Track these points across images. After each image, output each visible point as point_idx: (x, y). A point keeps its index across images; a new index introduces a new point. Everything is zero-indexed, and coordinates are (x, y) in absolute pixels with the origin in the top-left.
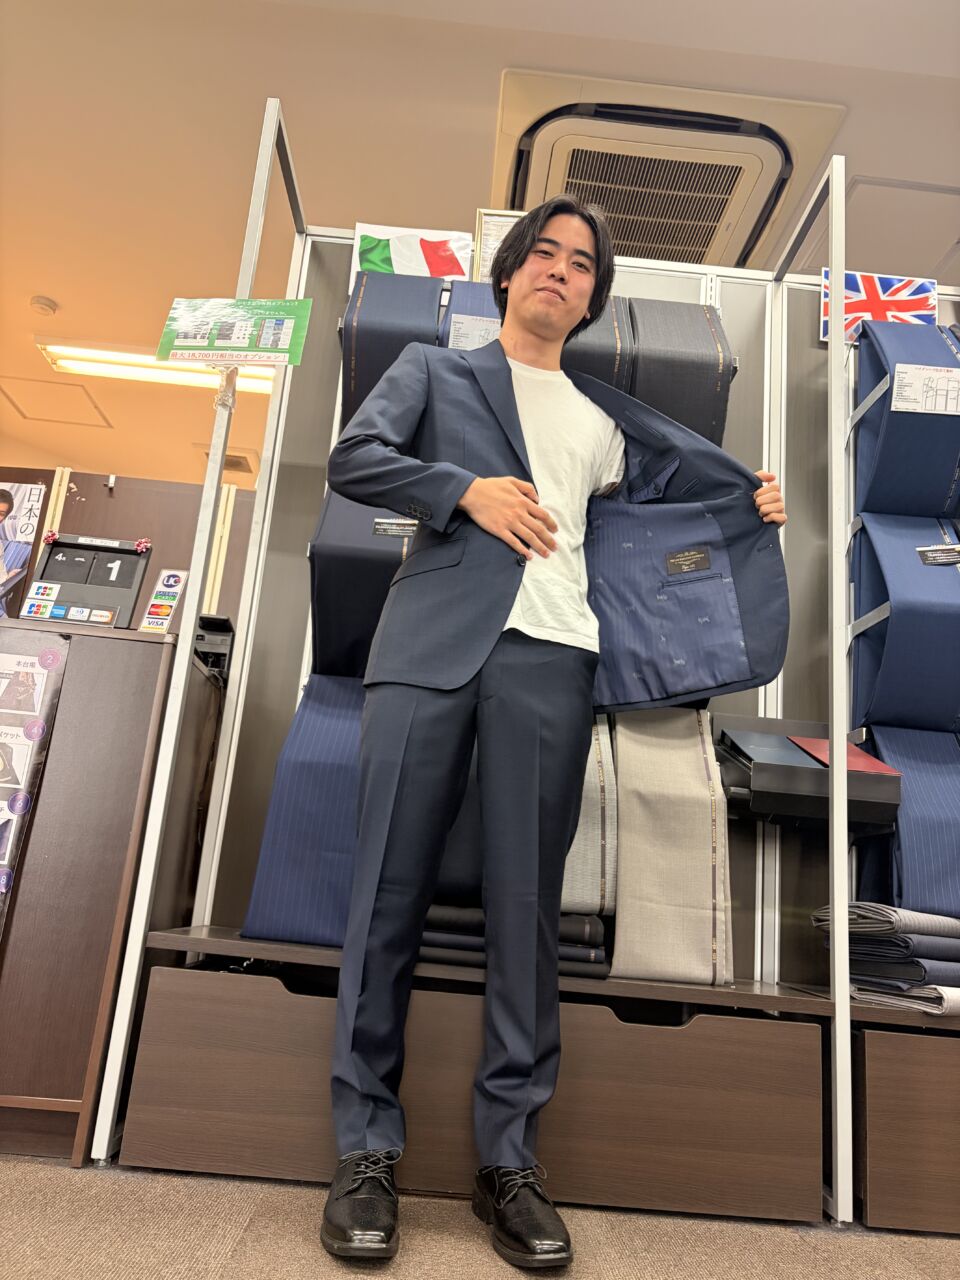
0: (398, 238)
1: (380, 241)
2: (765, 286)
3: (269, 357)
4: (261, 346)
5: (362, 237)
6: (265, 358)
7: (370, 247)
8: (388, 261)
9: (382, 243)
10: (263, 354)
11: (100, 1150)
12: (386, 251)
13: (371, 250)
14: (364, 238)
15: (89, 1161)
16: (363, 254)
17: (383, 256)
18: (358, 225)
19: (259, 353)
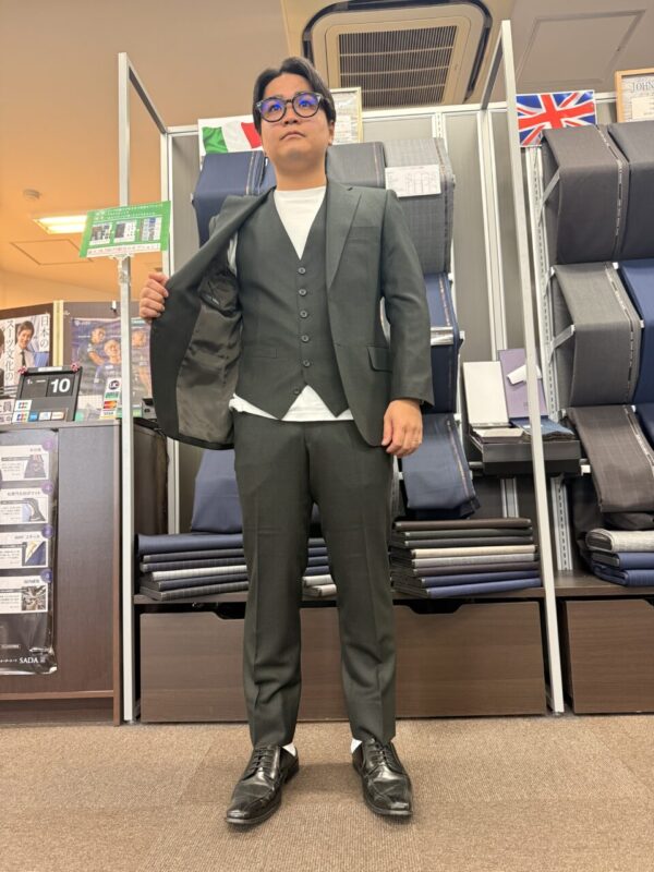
1: (215, 129)
7: (210, 134)
8: (222, 142)
9: (217, 131)
11: (128, 715)
12: (220, 136)
13: (210, 137)
14: (204, 129)
15: (123, 722)
16: (205, 141)
17: (218, 139)
18: (200, 121)
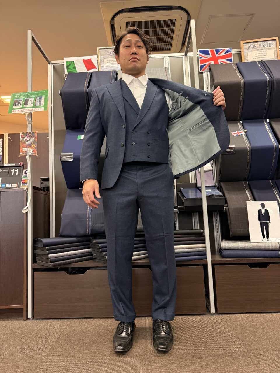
0: (77, 60)
1: (72, 62)
2: (183, 57)
3: (39, 109)
4: (36, 106)
5: (66, 62)
6: (38, 109)
7: (69, 64)
8: (75, 68)
9: (72, 63)
10: (37, 108)
12: (74, 65)
13: (69, 65)
16: (67, 67)
17: (73, 67)
18: (65, 58)
19: (36, 108)
